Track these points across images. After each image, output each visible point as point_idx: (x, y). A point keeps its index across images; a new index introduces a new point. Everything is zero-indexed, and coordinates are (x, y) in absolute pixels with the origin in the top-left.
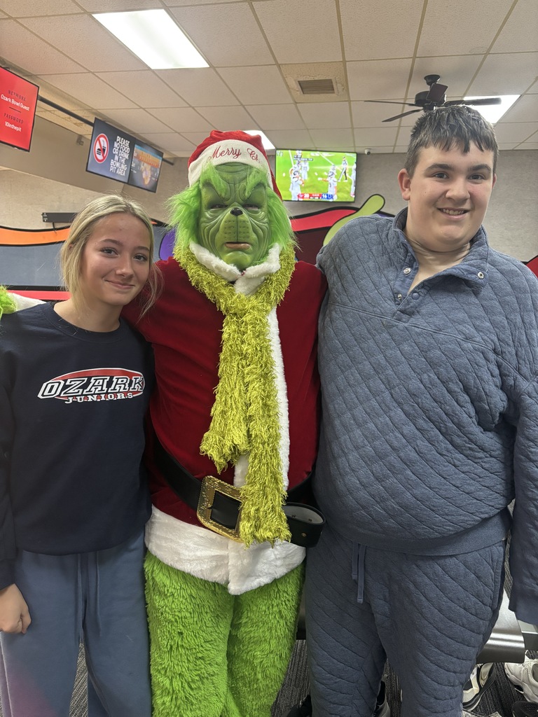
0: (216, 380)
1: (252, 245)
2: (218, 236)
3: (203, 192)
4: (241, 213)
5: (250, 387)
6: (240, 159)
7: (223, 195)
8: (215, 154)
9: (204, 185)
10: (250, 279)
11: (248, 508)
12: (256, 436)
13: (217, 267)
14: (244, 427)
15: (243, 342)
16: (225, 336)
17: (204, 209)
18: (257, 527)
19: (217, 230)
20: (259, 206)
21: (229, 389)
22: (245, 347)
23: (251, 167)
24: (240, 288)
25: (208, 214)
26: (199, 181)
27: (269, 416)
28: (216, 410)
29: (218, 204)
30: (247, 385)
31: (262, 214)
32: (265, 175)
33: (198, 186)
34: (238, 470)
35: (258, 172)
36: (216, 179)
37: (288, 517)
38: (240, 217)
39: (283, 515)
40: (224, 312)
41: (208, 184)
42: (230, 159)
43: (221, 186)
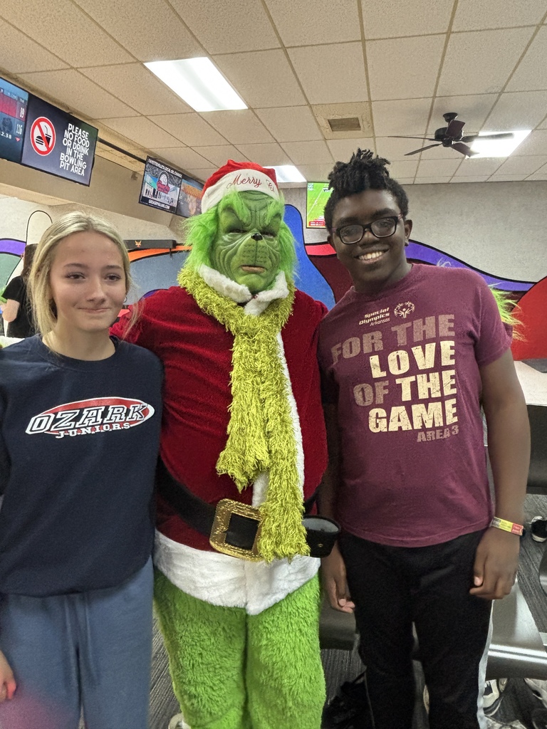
0: (229, 398)
1: (267, 269)
2: (235, 259)
3: (223, 217)
4: (261, 238)
5: (267, 403)
6: (259, 189)
7: (245, 220)
8: (235, 182)
9: (223, 209)
10: (260, 303)
11: (269, 525)
12: (276, 451)
13: (228, 289)
14: (265, 443)
15: (256, 360)
16: (236, 355)
17: (221, 232)
18: (277, 544)
19: (235, 253)
20: (274, 235)
21: (245, 407)
22: (259, 365)
23: (271, 197)
24: (251, 310)
25: (226, 237)
26: (217, 205)
27: (287, 432)
28: (233, 427)
29: (238, 229)
30: (263, 401)
31: (275, 242)
33: (217, 211)
34: (258, 488)
36: (237, 204)
37: (307, 530)
38: (259, 241)
39: (303, 529)
40: (234, 333)
41: (229, 209)
42: (251, 187)
43: (244, 214)
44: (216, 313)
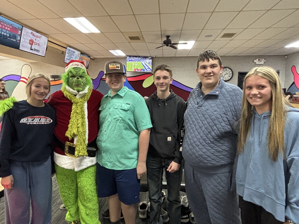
0: (70, 119)
1: (82, 86)
2: (73, 83)
3: (70, 74)
4: (79, 78)
5: (79, 120)
6: (78, 67)
7: (75, 74)
8: (72, 65)
9: (69, 72)
10: (80, 95)
11: (77, 148)
12: (80, 131)
13: (72, 91)
14: (76, 129)
15: (77, 110)
16: (73, 108)
17: (69, 78)
18: (79, 153)
19: (73, 82)
20: (83, 77)
21: (73, 120)
22: (78, 111)
23: (81, 69)
24: (78, 97)
25: (71, 79)
26: (68, 71)
27: (83, 127)
28: (69, 125)
29: (73, 76)
30: (78, 120)
31: (84, 79)
32: (85, 70)
33: (68, 72)
34: (75, 139)
35: (83, 70)
36: (73, 71)
37: (87, 150)
38: (79, 79)
39: (86, 150)
40: (73, 102)
41: (71, 72)
42: (76, 66)
43: (74, 73)
44: (69, 98)
